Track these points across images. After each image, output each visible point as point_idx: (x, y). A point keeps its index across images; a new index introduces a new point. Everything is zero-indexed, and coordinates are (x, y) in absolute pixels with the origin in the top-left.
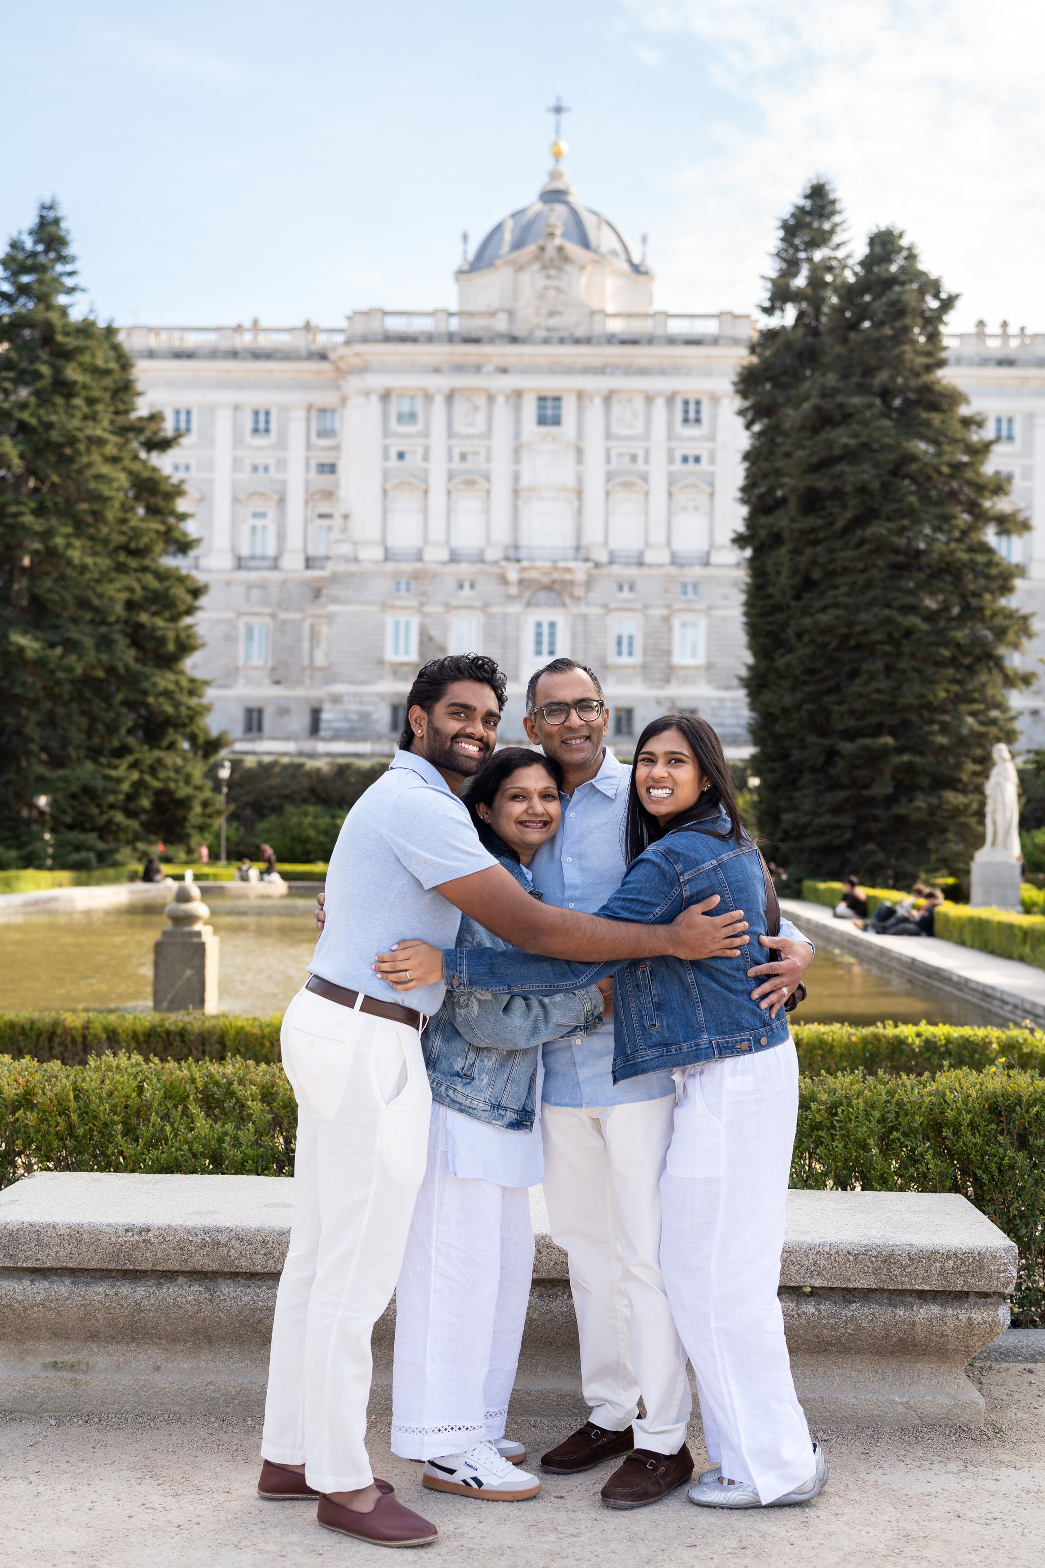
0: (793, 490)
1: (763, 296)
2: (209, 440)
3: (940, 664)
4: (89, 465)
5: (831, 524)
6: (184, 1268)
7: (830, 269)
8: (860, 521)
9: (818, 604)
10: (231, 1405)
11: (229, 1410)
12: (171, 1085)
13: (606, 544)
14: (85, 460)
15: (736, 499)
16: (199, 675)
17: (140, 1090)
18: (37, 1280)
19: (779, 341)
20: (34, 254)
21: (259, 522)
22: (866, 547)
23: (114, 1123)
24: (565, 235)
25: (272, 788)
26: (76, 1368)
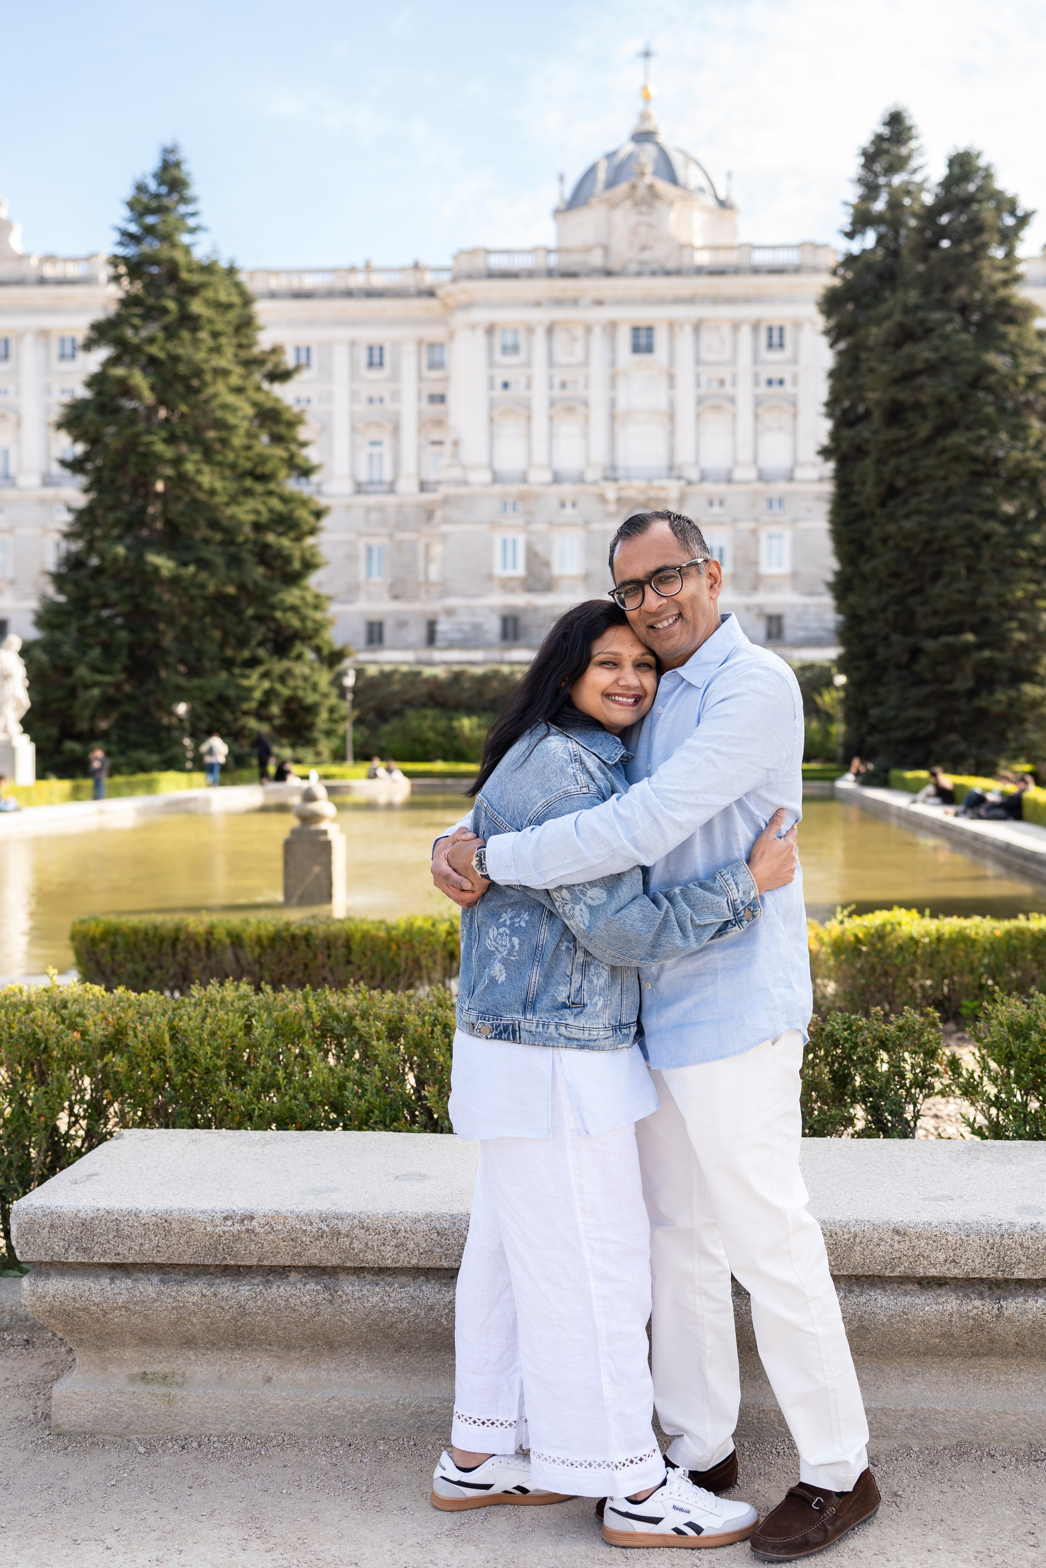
0: (878, 402)
1: (845, 220)
2: (327, 374)
3: (1017, 564)
4: (215, 396)
5: (913, 435)
6: (297, 1263)
7: (908, 193)
8: (941, 431)
9: (902, 511)
10: (359, 1425)
11: (356, 1430)
12: (283, 1021)
13: (697, 463)
14: (210, 391)
15: (821, 415)
16: (324, 591)
17: (248, 1028)
18: (118, 1278)
19: (859, 264)
20: (157, 196)
21: (376, 450)
22: (946, 456)
23: (218, 1069)
24: (656, 173)
25: (394, 694)
26: (169, 1380)
